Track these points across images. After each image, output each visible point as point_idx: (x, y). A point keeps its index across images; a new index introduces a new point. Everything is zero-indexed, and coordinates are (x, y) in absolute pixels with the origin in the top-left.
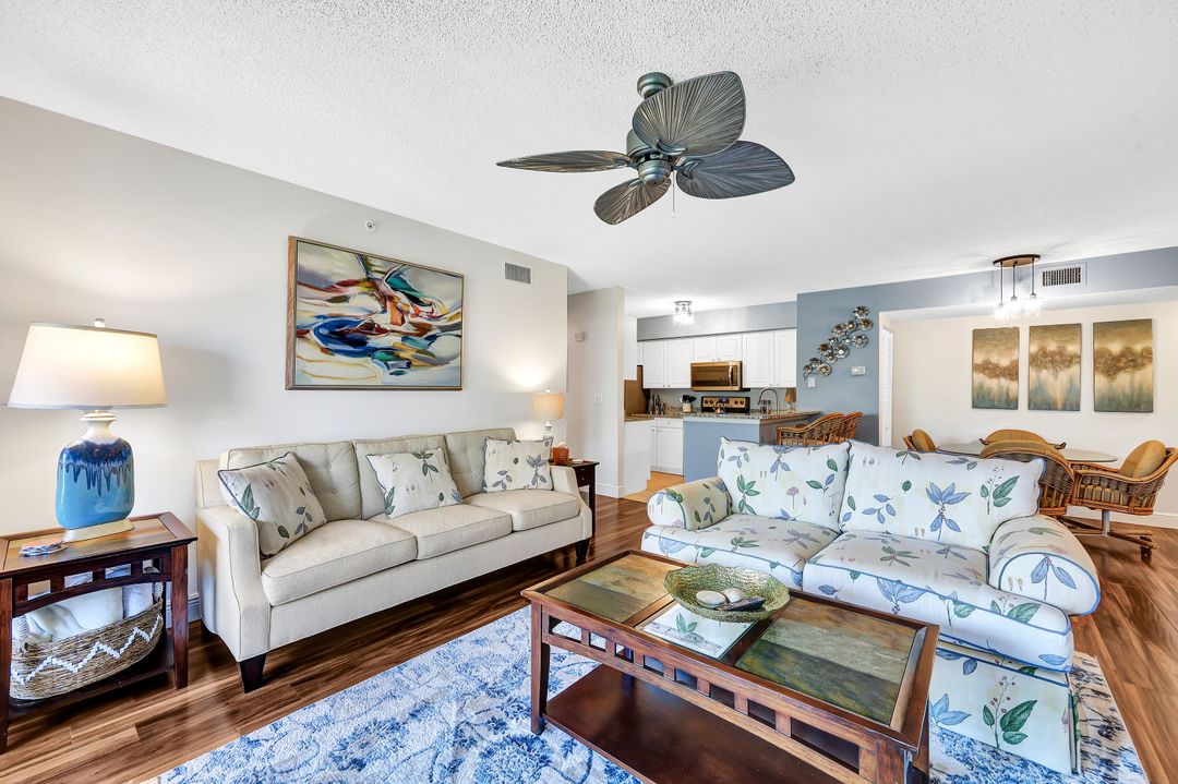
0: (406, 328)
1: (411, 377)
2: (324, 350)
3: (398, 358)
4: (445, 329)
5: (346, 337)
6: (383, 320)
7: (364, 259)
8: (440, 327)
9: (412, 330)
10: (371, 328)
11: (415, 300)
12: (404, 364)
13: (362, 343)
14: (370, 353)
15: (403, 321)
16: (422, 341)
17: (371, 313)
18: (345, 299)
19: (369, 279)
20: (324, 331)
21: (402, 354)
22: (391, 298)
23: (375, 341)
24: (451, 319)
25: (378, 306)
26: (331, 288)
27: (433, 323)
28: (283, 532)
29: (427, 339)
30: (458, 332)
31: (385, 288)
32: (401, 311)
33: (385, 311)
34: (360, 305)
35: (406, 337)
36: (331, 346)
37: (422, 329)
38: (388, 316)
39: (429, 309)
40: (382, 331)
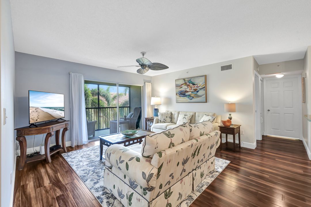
0: (192, 90)
1: (193, 100)
2: (179, 96)
3: (191, 96)
4: (200, 89)
5: (183, 94)
6: (188, 90)
7: (184, 79)
8: (199, 89)
9: (193, 90)
10: (186, 92)
11: (194, 84)
12: (192, 97)
13: (184, 94)
14: (186, 96)
15: (191, 89)
16: (195, 92)
17: (186, 89)
18: (182, 87)
19: (185, 83)
20: (179, 93)
21: (192, 96)
22: (189, 85)
23: (187, 94)
24: (202, 86)
25: (187, 87)
26: (180, 86)
27: (198, 88)
28: (160, 121)
29: (196, 92)
30: (204, 89)
31: (188, 84)
32: (191, 87)
33: (188, 88)
34: (184, 88)
35: (192, 92)
36: (180, 96)
37: (195, 90)
38: (189, 89)
39: (197, 85)
40: (188, 92)
